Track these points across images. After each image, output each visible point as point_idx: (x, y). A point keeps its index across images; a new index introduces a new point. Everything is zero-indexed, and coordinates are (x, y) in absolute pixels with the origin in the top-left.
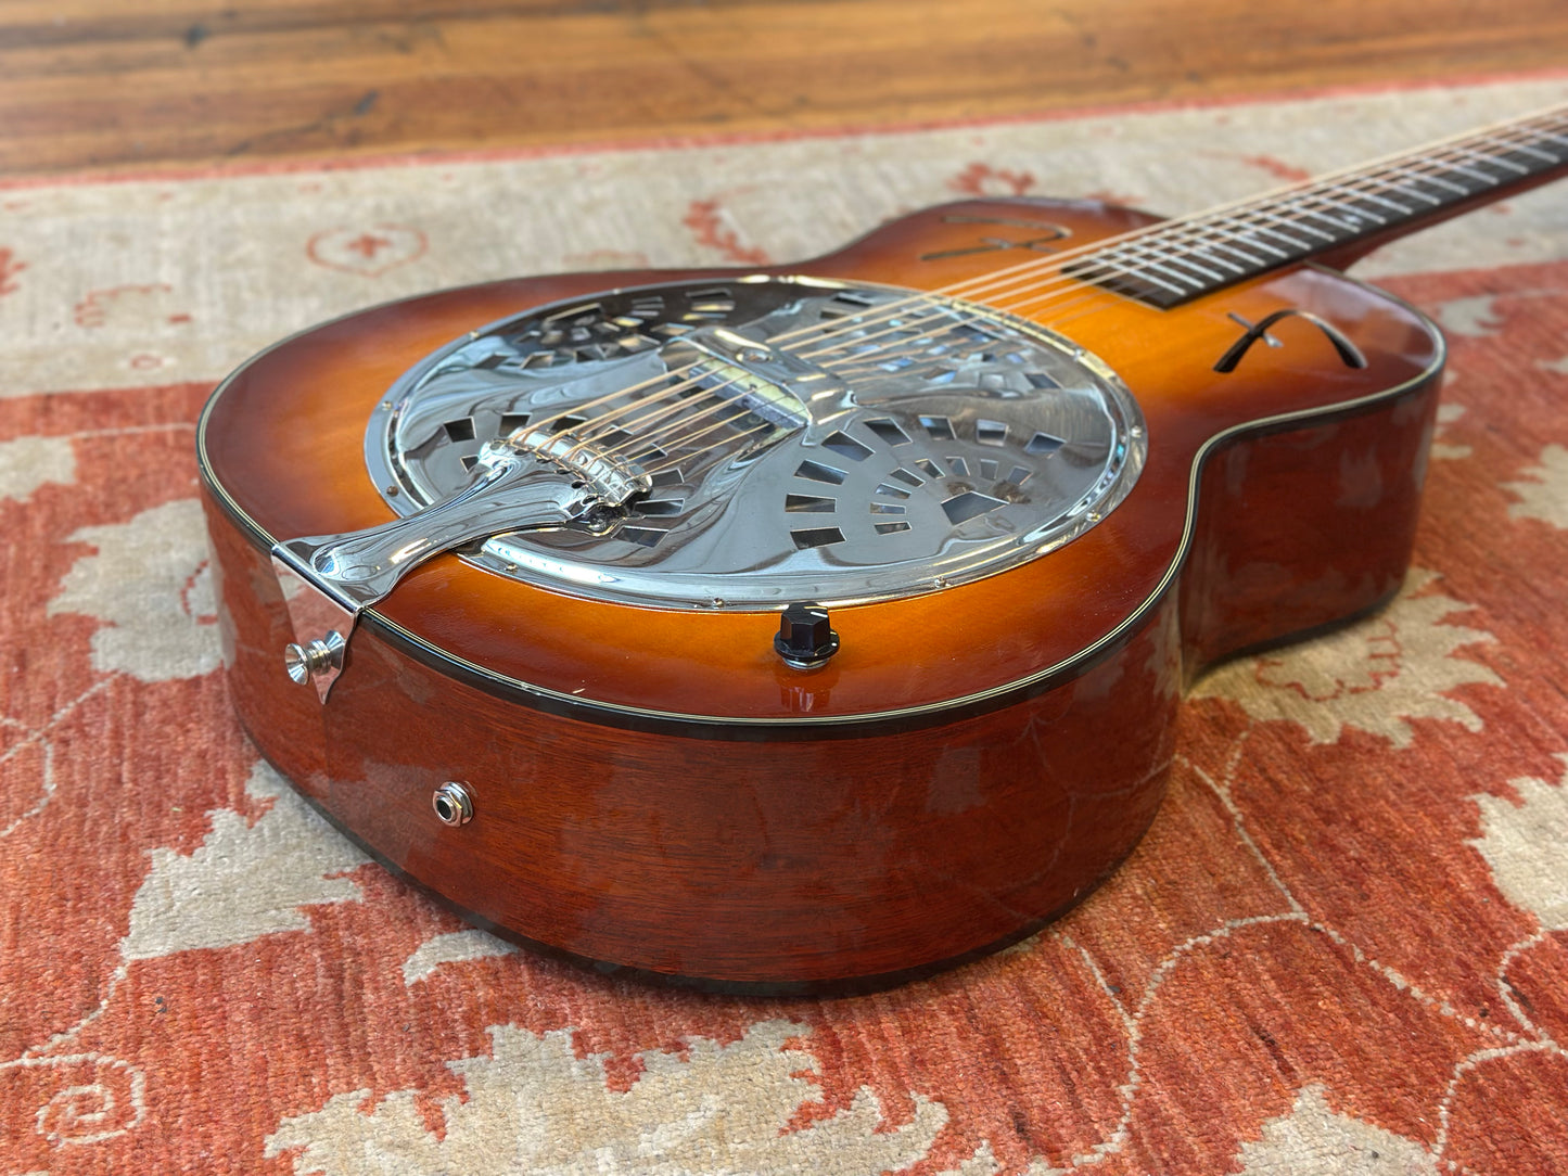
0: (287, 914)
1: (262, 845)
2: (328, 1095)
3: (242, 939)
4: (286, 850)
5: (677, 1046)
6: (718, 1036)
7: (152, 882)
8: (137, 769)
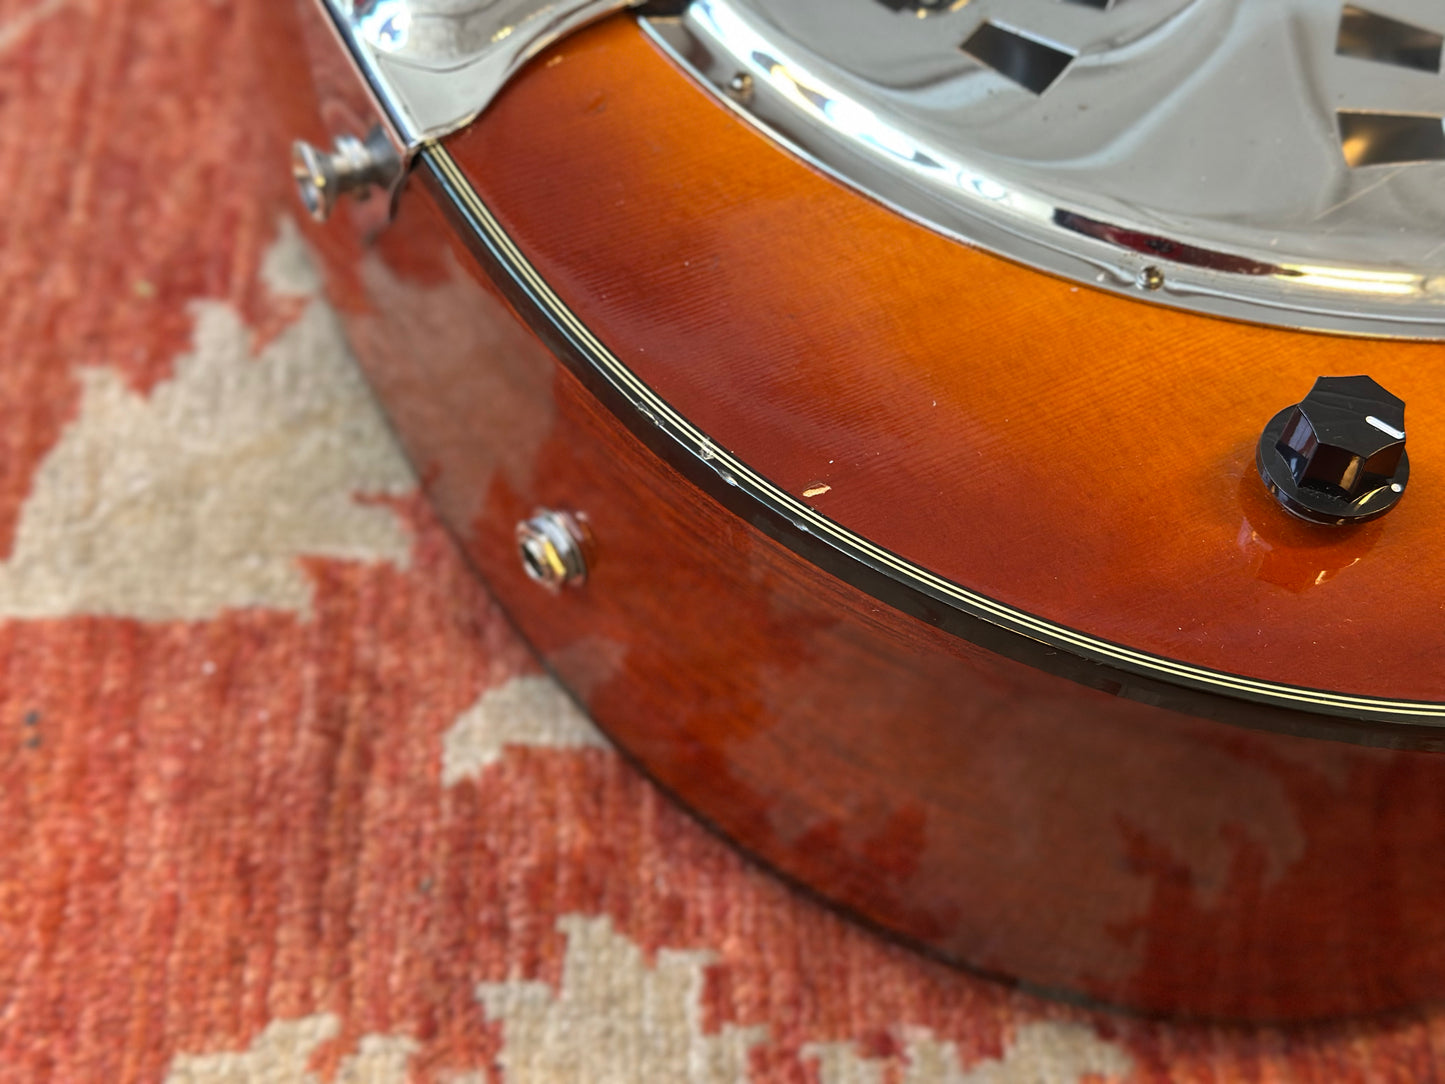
0: (278, 571)
1: (266, 402)
2: (264, 1017)
3: (195, 608)
4: (299, 424)
5: (883, 1046)
6: (960, 1038)
7: (73, 444)
8: (100, 182)
